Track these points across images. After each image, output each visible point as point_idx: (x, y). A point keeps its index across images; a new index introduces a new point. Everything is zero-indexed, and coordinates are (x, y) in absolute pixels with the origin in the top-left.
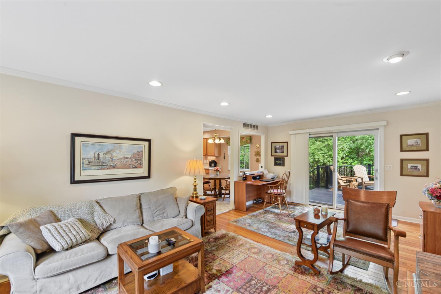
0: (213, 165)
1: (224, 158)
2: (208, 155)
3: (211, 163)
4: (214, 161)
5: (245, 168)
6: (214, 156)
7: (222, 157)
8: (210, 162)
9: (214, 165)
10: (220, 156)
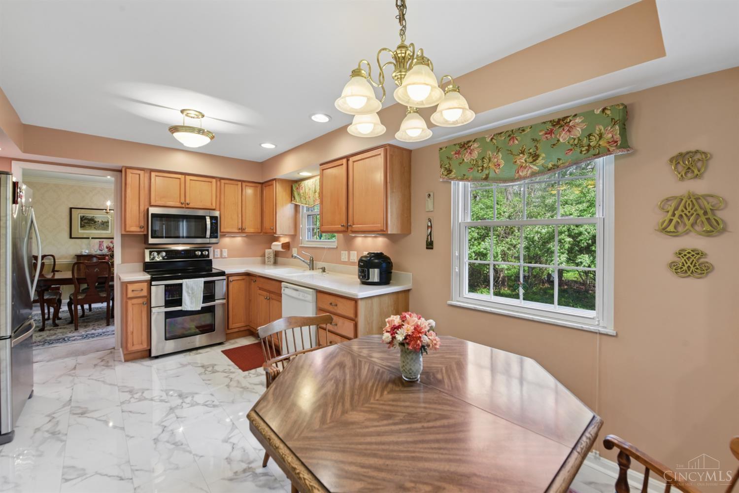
0: (375, 275)
1: (430, 245)
2: (356, 227)
3: (366, 265)
4: (379, 256)
5: (559, 304)
6: (383, 233)
7: (419, 236)
8: (361, 261)
9: (381, 274)
10: (410, 233)
